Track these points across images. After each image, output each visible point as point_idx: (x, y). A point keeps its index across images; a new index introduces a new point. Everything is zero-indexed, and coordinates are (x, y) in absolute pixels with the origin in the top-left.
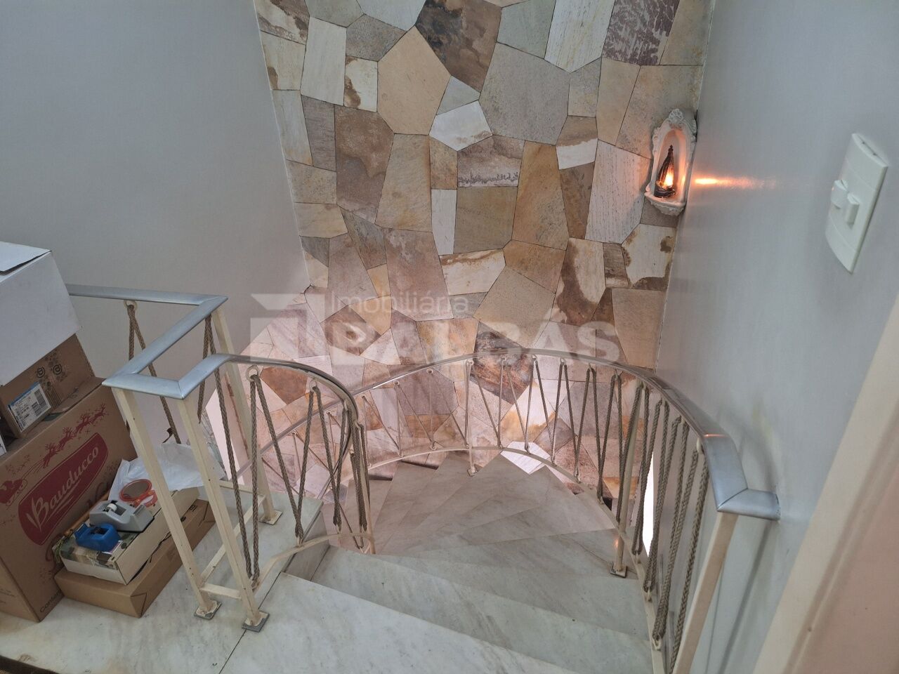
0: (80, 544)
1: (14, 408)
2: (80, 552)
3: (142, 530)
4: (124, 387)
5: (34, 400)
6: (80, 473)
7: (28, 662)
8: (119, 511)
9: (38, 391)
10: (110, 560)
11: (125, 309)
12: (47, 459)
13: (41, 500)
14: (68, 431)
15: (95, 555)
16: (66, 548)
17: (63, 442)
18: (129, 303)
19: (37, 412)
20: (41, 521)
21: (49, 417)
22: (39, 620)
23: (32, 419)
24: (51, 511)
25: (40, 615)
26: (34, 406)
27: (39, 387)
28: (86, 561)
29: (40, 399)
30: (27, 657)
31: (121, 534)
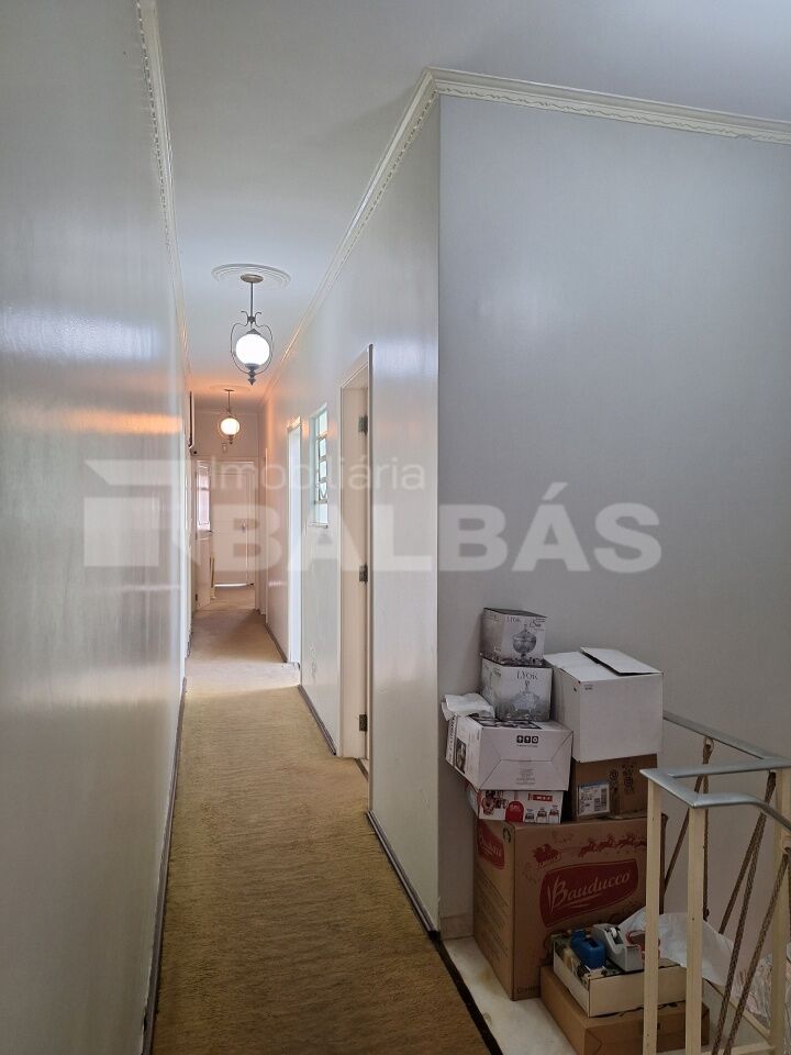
0: (573, 947)
1: (581, 791)
2: (568, 952)
3: (627, 970)
4: (657, 781)
5: (599, 795)
6: (604, 887)
7: (486, 1021)
8: (617, 940)
9: (604, 791)
10: (586, 975)
11: (703, 746)
12: (585, 850)
13: (564, 883)
14: (611, 838)
15: (578, 964)
16: (561, 942)
17: (604, 845)
18: (708, 742)
19: (596, 808)
20: (556, 902)
21: (603, 817)
22: (513, 999)
23: (589, 811)
24: (566, 901)
25: (516, 996)
26: (597, 800)
27: (607, 786)
28: (569, 965)
29: (604, 797)
30: (489, 1017)
31: (608, 963)
